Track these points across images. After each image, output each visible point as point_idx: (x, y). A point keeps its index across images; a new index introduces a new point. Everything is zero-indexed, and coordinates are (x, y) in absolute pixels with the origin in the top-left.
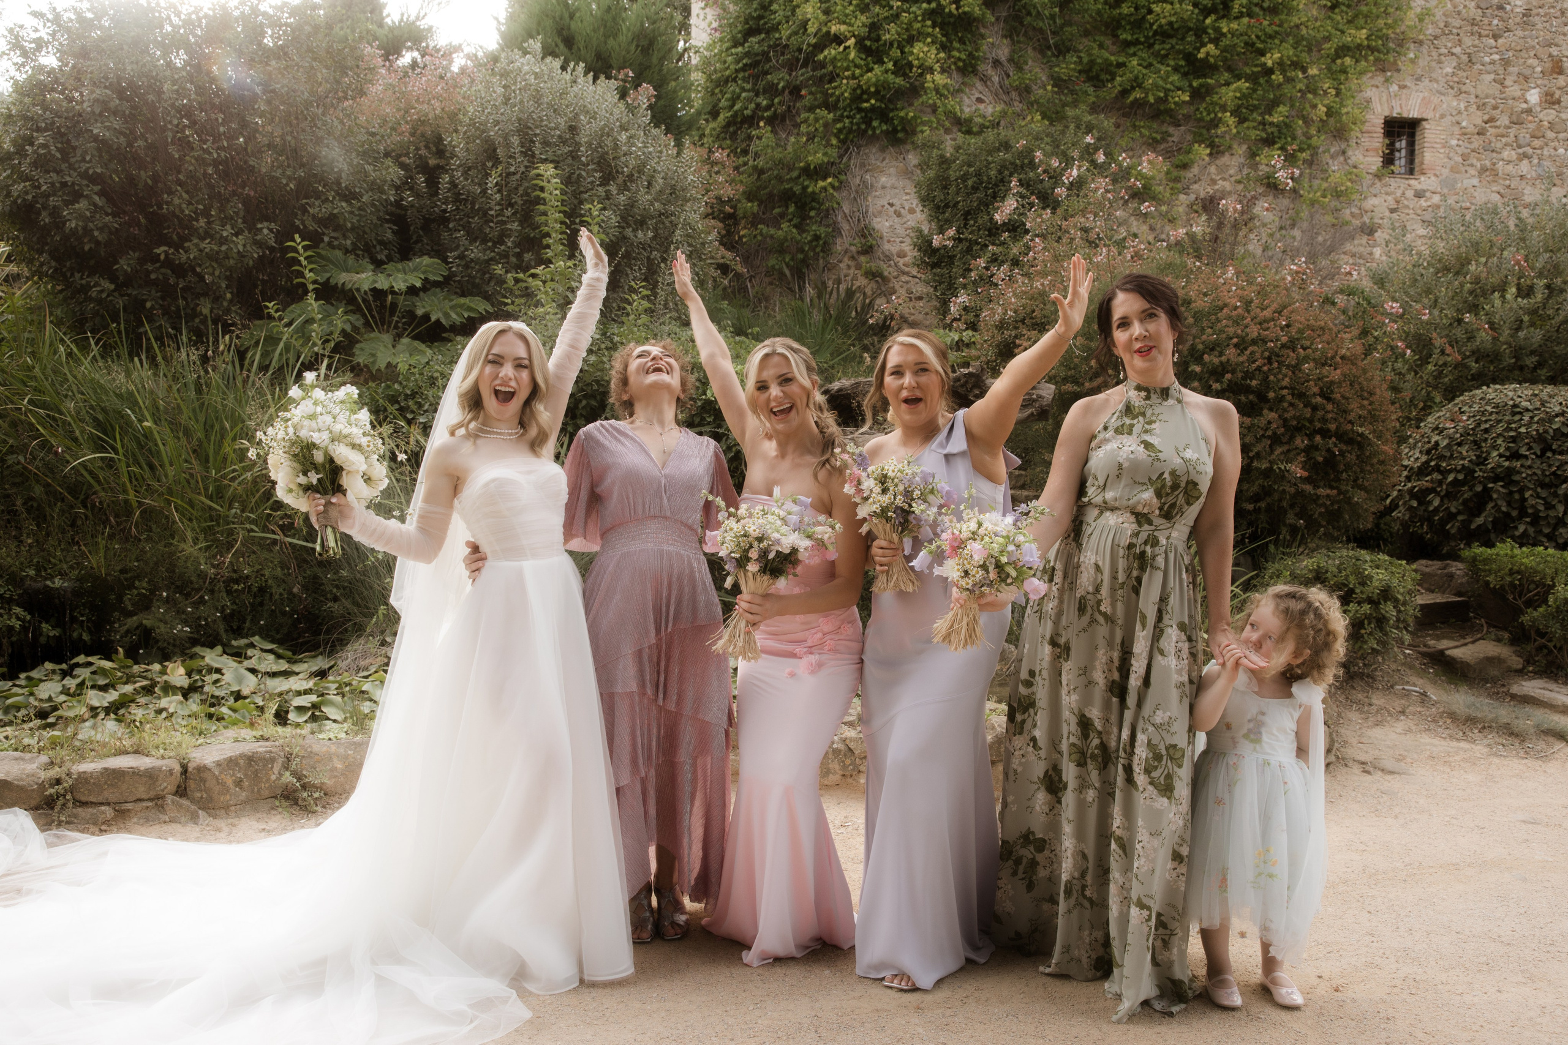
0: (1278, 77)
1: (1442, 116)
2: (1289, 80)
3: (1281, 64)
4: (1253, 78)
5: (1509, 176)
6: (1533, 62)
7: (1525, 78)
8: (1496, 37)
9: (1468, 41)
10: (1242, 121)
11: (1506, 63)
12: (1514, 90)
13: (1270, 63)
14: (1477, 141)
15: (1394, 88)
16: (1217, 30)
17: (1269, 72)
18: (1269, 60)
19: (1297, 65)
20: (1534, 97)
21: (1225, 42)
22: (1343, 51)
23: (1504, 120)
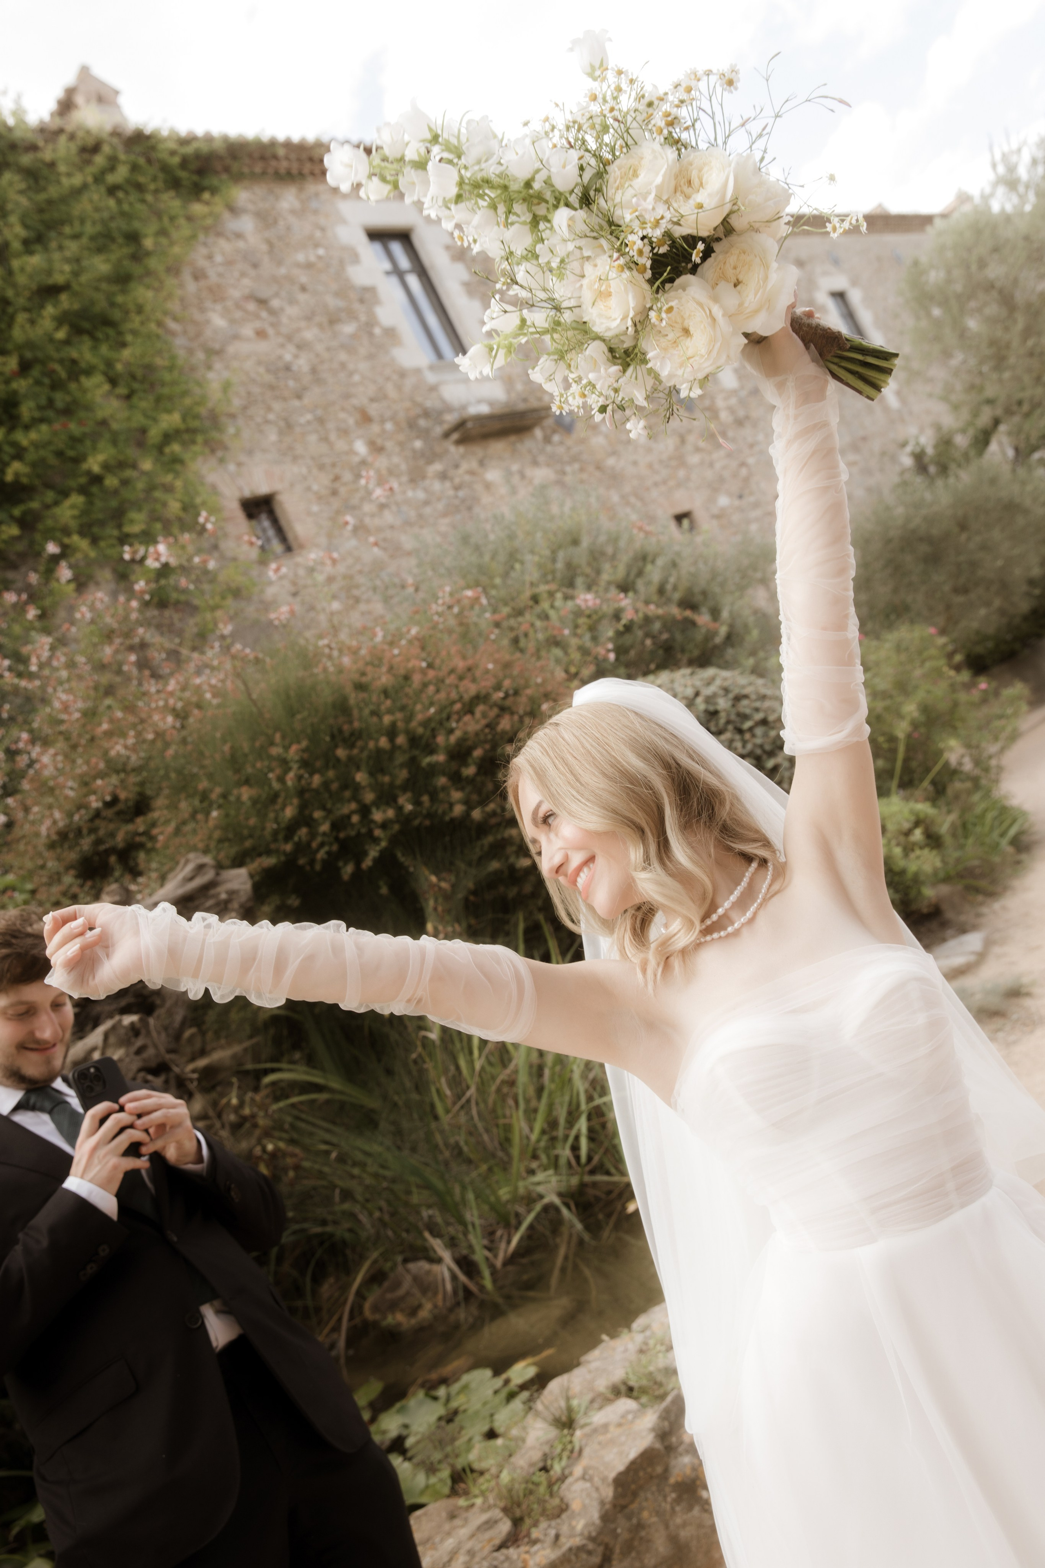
0: (111, 482)
1: (292, 485)
2: (125, 482)
3: (106, 467)
4: (83, 490)
5: (379, 530)
6: (342, 415)
7: (344, 432)
8: (299, 397)
9: (277, 406)
10: (95, 541)
11: (321, 421)
12: (341, 445)
13: (96, 469)
14: (336, 503)
15: (232, 467)
16: (15, 444)
17: (97, 479)
18: (94, 464)
19: (122, 465)
20: (361, 447)
21: (31, 456)
22: (168, 437)
23: (347, 476)
